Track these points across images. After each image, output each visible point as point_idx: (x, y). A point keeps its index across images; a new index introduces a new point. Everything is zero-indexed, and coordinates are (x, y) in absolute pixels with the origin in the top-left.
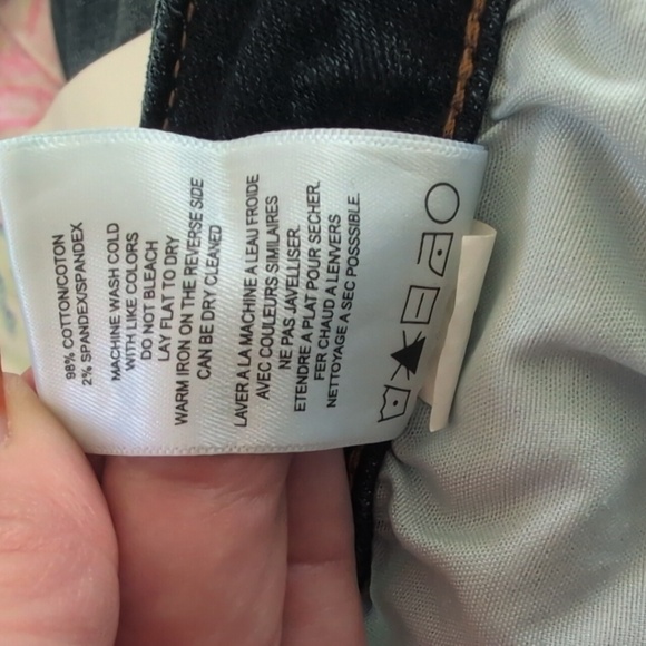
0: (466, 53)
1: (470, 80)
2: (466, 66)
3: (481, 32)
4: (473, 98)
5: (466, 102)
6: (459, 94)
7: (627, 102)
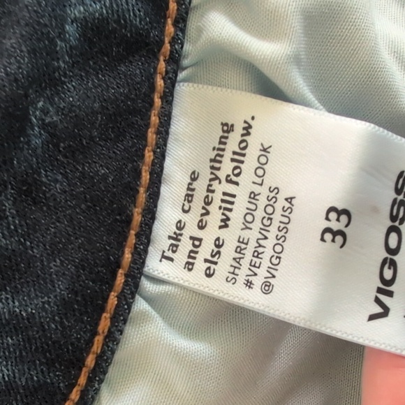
0: (169, 21)
1: (173, 38)
2: (170, 29)
3: (178, 9)
4: (176, 49)
5: (171, 52)
6: (167, 46)
7: (273, 53)
